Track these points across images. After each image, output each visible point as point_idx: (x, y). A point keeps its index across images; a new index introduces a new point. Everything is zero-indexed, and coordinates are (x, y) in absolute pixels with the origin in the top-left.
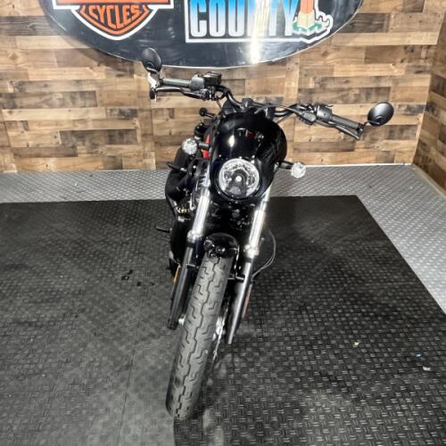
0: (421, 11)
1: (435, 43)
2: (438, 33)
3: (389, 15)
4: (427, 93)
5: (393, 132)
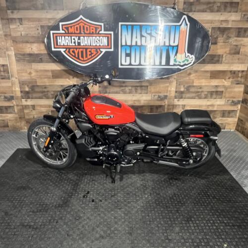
0: (239, 54)
1: (246, 69)
3: (223, 55)
4: (242, 94)
5: (225, 114)
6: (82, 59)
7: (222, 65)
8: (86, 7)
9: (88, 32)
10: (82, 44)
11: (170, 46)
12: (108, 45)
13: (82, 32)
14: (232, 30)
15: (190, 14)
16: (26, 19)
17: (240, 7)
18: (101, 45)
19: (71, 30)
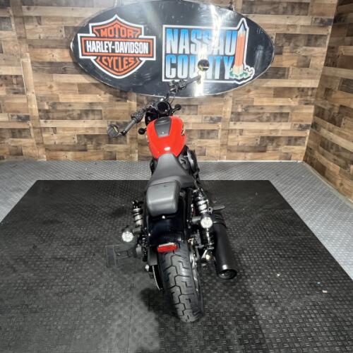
1: (317, 86)
2: (318, 81)
3: (289, 69)
4: (312, 117)
5: (292, 141)
7: (288, 80)
8: (122, 5)
9: (125, 36)
10: (117, 51)
11: (225, 55)
12: (149, 53)
13: (117, 36)
14: (300, 38)
15: (251, 17)
16: (45, 17)
17: (310, 8)
18: (141, 53)
19: (103, 33)
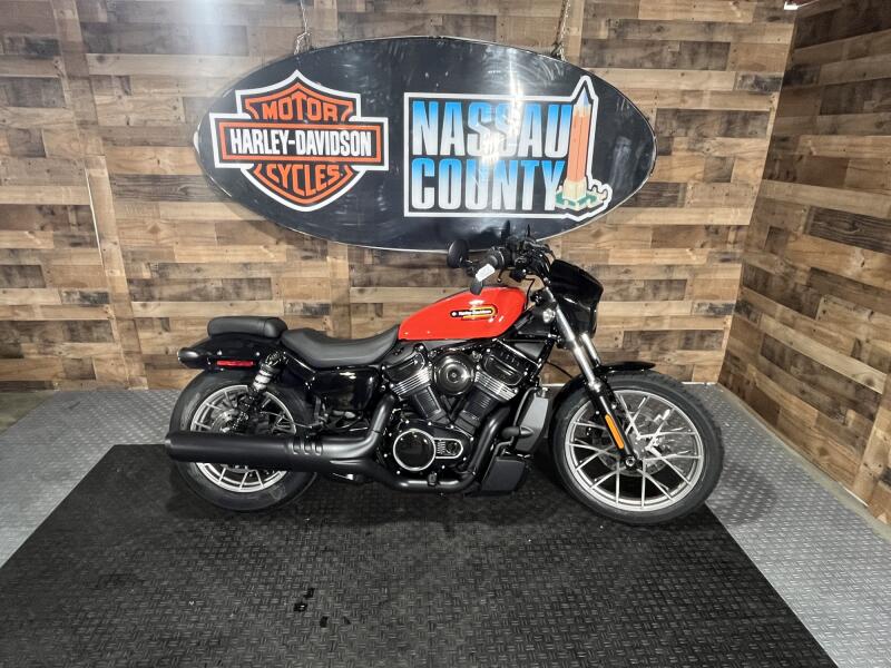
0: (729, 181)
1: (748, 223)
2: (751, 210)
3: (686, 184)
4: (736, 288)
5: (692, 340)
6: (301, 193)
7: (685, 210)
8: (312, 49)
9: (318, 117)
10: (299, 152)
11: (544, 157)
12: (374, 154)
13: (300, 117)
14: (710, 119)
15: (600, 73)
16: (139, 78)
17: (731, 55)
18: (355, 154)
19: (267, 112)
